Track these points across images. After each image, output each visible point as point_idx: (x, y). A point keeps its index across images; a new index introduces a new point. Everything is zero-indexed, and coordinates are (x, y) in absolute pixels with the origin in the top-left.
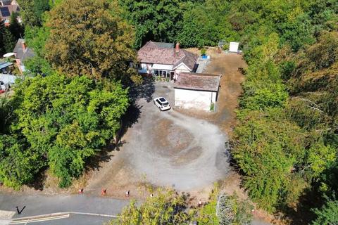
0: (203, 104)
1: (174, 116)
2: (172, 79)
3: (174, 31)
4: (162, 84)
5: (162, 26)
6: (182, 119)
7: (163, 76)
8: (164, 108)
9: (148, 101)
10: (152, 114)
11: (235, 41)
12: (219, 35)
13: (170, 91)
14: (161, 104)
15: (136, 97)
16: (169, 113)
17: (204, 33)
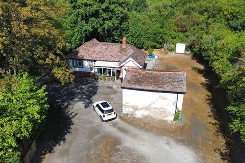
0: (163, 111)
1: (123, 130)
2: (118, 78)
3: (120, 32)
4: (106, 83)
5: (108, 24)
6: (135, 136)
7: (107, 75)
8: (107, 117)
9: (86, 107)
10: (88, 126)
11: (182, 42)
12: (164, 37)
13: (116, 92)
14: (103, 111)
15: (72, 99)
16: (115, 125)
17: (149, 35)
